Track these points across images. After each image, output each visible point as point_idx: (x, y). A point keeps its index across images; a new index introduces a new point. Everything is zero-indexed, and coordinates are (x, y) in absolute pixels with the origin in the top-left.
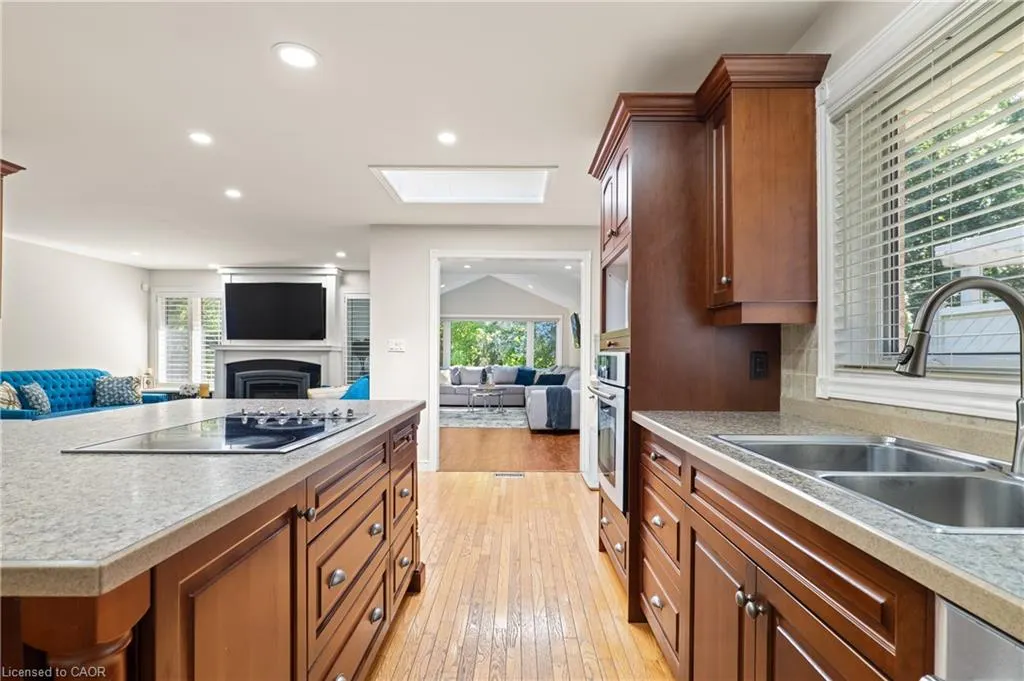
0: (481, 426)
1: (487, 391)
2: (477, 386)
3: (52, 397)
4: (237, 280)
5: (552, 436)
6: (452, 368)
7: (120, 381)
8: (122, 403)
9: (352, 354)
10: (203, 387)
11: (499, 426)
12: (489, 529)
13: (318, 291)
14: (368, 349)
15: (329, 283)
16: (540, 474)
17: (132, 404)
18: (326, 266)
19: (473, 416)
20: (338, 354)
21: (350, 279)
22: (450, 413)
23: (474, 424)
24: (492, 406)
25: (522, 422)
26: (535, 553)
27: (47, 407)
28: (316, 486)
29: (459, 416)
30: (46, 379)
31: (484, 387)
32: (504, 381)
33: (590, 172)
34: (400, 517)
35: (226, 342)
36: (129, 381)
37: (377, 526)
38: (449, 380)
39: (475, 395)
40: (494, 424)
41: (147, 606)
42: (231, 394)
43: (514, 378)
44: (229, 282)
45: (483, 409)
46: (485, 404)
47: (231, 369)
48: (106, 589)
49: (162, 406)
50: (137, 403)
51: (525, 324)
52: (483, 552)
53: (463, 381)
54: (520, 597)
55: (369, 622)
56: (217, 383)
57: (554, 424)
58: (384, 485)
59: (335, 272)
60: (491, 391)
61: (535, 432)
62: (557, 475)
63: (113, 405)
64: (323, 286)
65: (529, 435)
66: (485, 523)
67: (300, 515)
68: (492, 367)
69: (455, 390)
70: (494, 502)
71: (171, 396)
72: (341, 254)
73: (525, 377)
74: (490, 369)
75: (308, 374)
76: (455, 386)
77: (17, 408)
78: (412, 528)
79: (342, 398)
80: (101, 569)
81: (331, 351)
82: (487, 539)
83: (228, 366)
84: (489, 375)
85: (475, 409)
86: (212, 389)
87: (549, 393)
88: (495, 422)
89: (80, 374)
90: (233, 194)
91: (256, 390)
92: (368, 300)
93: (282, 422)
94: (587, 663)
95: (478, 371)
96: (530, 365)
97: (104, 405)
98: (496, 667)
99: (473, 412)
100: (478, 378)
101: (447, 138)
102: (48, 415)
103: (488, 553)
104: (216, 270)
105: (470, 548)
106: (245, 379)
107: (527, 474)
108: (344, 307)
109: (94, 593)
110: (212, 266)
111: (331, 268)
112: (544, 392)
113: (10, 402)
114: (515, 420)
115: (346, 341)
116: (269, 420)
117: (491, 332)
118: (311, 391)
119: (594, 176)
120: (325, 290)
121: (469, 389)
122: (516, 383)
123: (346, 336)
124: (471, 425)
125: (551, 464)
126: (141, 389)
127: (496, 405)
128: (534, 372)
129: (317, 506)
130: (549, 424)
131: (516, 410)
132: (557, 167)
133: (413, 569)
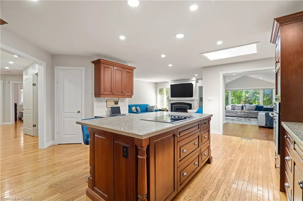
0: (240, 123)
1: (244, 112)
2: (240, 111)
3: (141, 110)
4: (173, 84)
5: (268, 129)
6: (232, 105)
7: (151, 107)
8: (152, 111)
9: (200, 101)
10: (166, 109)
11: (247, 124)
12: (235, 153)
13: (191, 85)
14: (202, 100)
15: (194, 83)
16: (259, 141)
17: (153, 112)
18: (193, 78)
19: (238, 120)
20: (196, 101)
21: (199, 81)
22: (229, 118)
23: (237, 122)
24: (245, 117)
25: (256, 123)
26: (249, 162)
27: (140, 112)
28: (179, 131)
29: (233, 120)
30: (140, 106)
31: (243, 111)
32: (249, 109)
33: (271, 42)
34: (204, 143)
35: (170, 98)
36: (153, 107)
37: (196, 143)
38: (231, 109)
39: (239, 113)
40: (245, 123)
41: (149, 144)
42: (172, 111)
43: (254, 109)
44: (171, 84)
45: (242, 118)
46: (243, 116)
47: (172, 104)
48: (143, 139)
49: (159, 112)
50: (154, 111)
51: (259, 90)
52: (231, 159)
53: (235, 109)
54: (240, 173)
55: (194, 165)
56: (169, 108)
57: (268, 125)
58: (198, 134)
59: (195, 79)
60: (245, 112)
61: (261, 127)
62: (266, 142)
63: (150, 112)
64: (192, 83)
65: (258, 128)
66: (234, 151)
67: (175, 136)
68: (246, 105)
69: (232, 112)
70: (239, 146)
71: (160, 110)
72: (196, 75)
73: (259, 108)
74: (245, 106)
75: (189, 106)
76: (232, 111)
77: (136, 111)
78: (208, 147)
79: (195, 113)
80: (143, 136)
81: (194, 100)
82: (234, 155)
83: (171, 104)
84: (244, 107)
85: (239, 118)
86: (168, 109)
87: (265, 114)
88: (245, 122)
89: (145, 105)
90: (170, 65)
91: (177, 110)
92: (202, 86)
93: (177, 117)
94: (259, 196)
95: (240, 106)
96: (261, 104)
97: (149, 112)
98: (228, 187)
99: (238, 119)
100: (240, 108)
101: (220, 43)
102: (140, 113)
103: (233, 159)
104: (168, 82)
105: (227, 156)
106: (175, 107)
107: (253, 139)
108: (198, 88)
109: (142, 139)
110: (167, 81)
111: (194, 79)
112: (264, 113)
113: (135, 110)
114: (254, 122)
115: (198, 97)
116: (174, 117)
117: (247, 93)
118: (188, 111)
119: (272, 43)
120: (193, 84)
121: (237, 112)
122: (255, 110)
123: (198, 96)
124: (237, 123)
125: (264, 138)
126: (155, 108)
127: (247, 117)
128: (263, 107)
129: (180, 135)
130: (266, 124)
131: (255, 119)
132: (259, 42)
133: (208, 157)
